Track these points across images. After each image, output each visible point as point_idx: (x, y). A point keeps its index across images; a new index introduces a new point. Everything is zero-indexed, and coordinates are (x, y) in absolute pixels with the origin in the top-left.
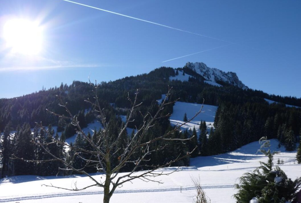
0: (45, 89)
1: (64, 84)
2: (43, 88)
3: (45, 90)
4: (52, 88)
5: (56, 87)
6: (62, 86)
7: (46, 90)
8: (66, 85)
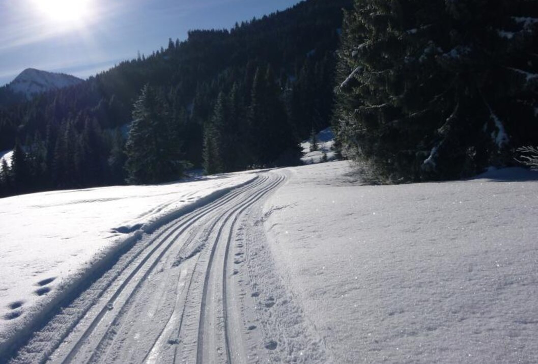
0: (143, 56)
1: (174, 41)
2: (139, 54)
3: (144, 58)
4: (155, 53)
5: (162, 49)
6: (171, 44)
7: (146, 57)
8: (177, 42)
